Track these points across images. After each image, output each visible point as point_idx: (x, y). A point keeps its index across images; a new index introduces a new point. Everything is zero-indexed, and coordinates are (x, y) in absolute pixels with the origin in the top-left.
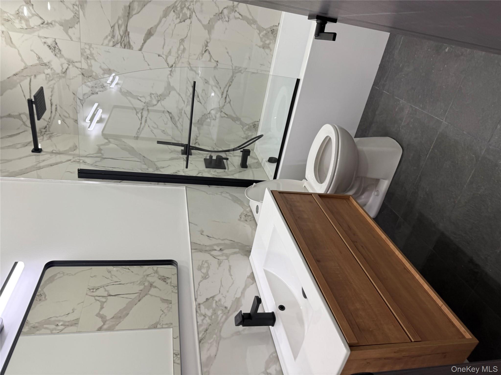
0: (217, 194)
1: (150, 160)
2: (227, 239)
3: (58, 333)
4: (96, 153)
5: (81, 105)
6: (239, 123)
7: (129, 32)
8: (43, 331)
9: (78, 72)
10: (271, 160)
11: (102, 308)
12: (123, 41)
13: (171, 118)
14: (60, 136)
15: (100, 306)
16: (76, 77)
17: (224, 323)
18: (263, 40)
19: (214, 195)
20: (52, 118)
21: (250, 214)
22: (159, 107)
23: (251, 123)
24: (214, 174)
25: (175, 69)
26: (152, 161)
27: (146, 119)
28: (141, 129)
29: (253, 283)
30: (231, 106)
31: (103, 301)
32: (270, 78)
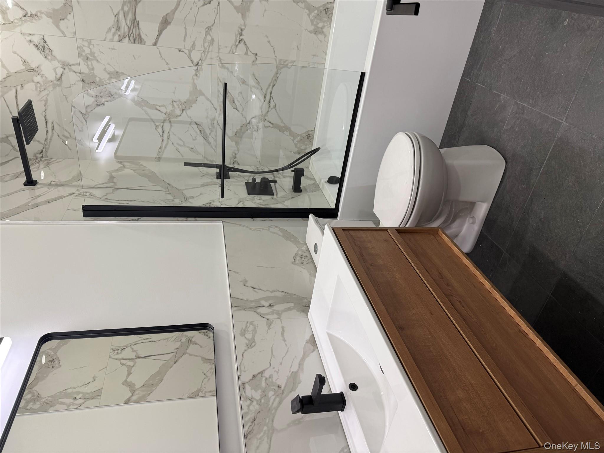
0: (263, 229)
1: (176, 188)
2: (278, 291)
3: (76, 408)
4: (106, 183)
5: (85, 121)
6: (288, 133)
8: (58, 407)
10: (332, 180)
11: (129, 374)
14: (60, 162)
15: (127, 372)
17: (276, 409)
19: (260, 230)
20: (49, 140)
21: (306, 254)
22: (184, 117)
25: (202, 67)
26: (178, 189)
27: (169, 134)
30: (276, 111)
31: (130, 366)
32: (326, 72)
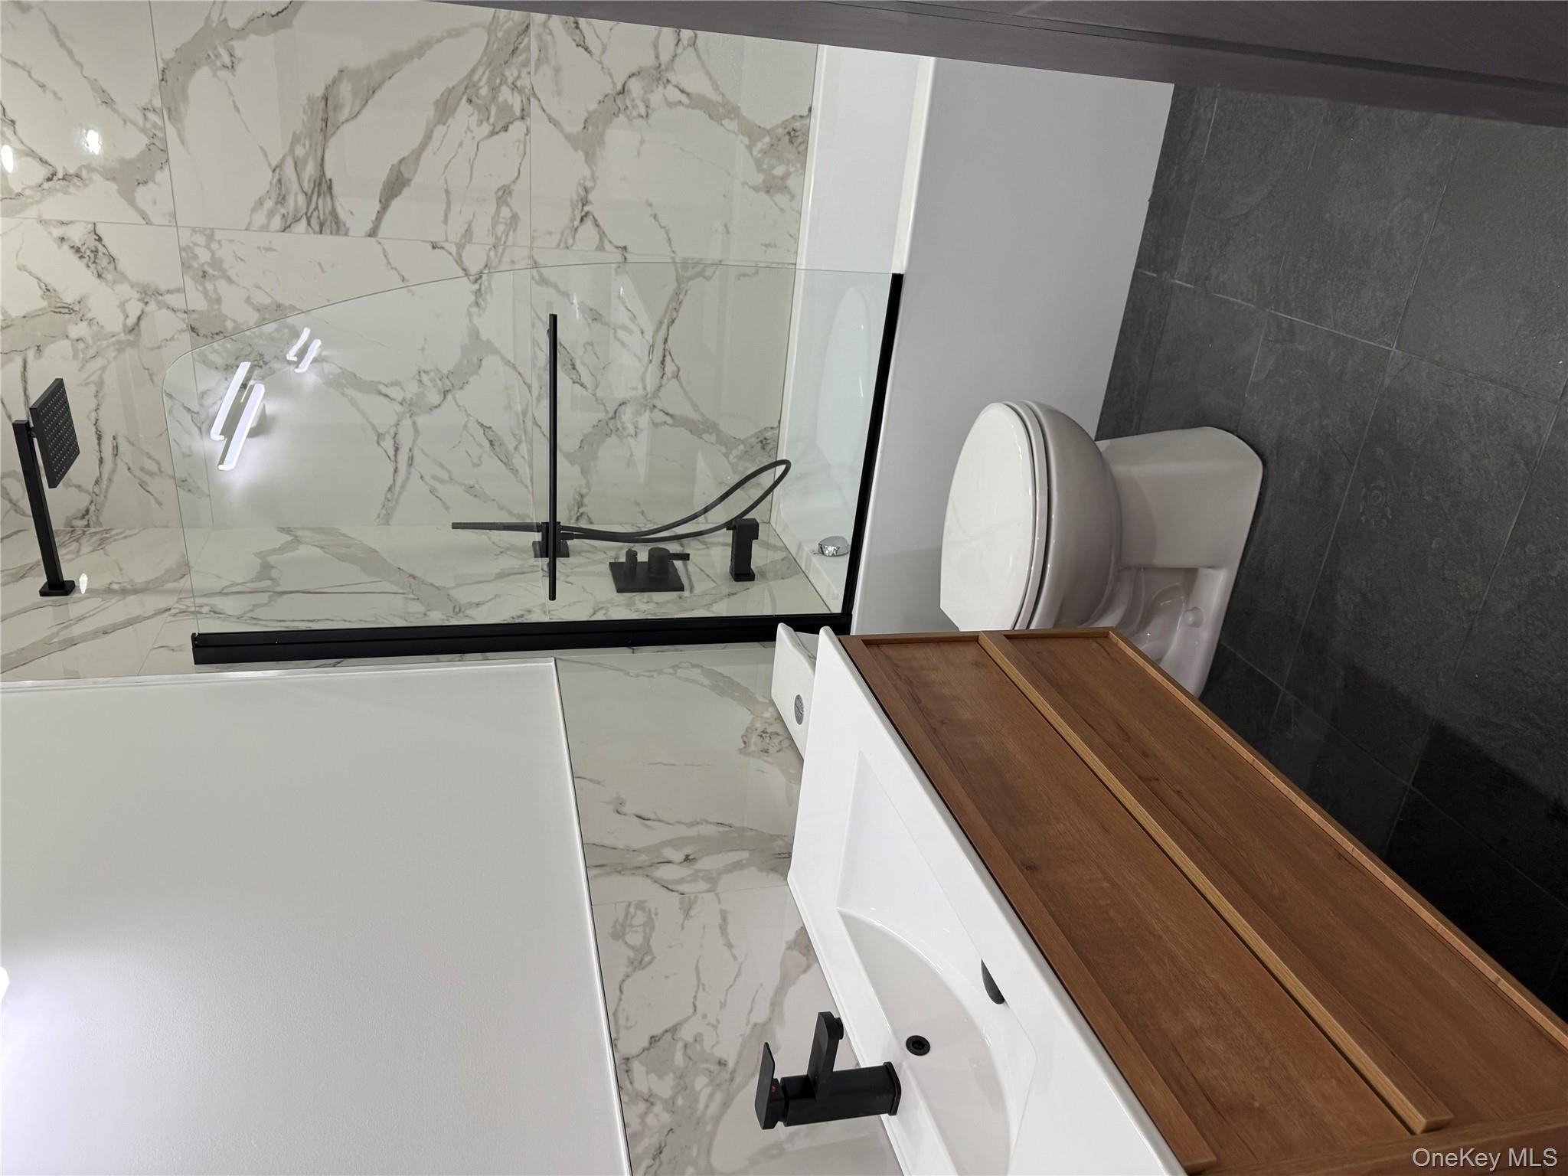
7: (330, 180)
9: (179, 323)
12: (314, 210)
13: (491, 443)
16: (172, 339)
18: (765, 167)
23: (752, 436)
24: (645, 611)
28: (397, 489)
29: (809, 967)
